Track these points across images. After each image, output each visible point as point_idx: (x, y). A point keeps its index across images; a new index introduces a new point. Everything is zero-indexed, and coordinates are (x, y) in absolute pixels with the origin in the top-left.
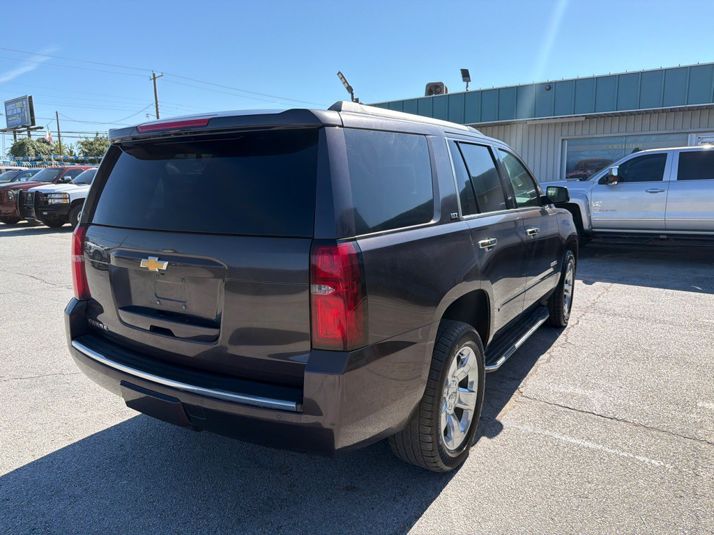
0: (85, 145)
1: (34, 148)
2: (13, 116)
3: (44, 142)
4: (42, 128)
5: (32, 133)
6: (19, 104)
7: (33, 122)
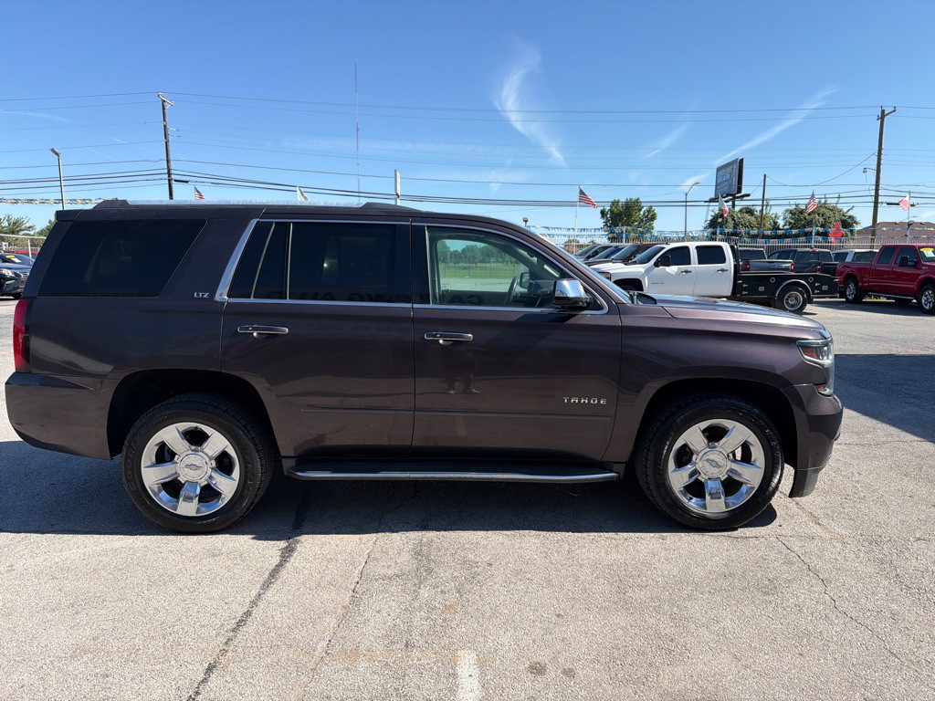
0: (794, 214)
1: (733, 219)
2: (722, 183)
3: (747, 212)
4: (748, 195)
5: (736, 203)
6: (729, 170)
7: (739, 190)
